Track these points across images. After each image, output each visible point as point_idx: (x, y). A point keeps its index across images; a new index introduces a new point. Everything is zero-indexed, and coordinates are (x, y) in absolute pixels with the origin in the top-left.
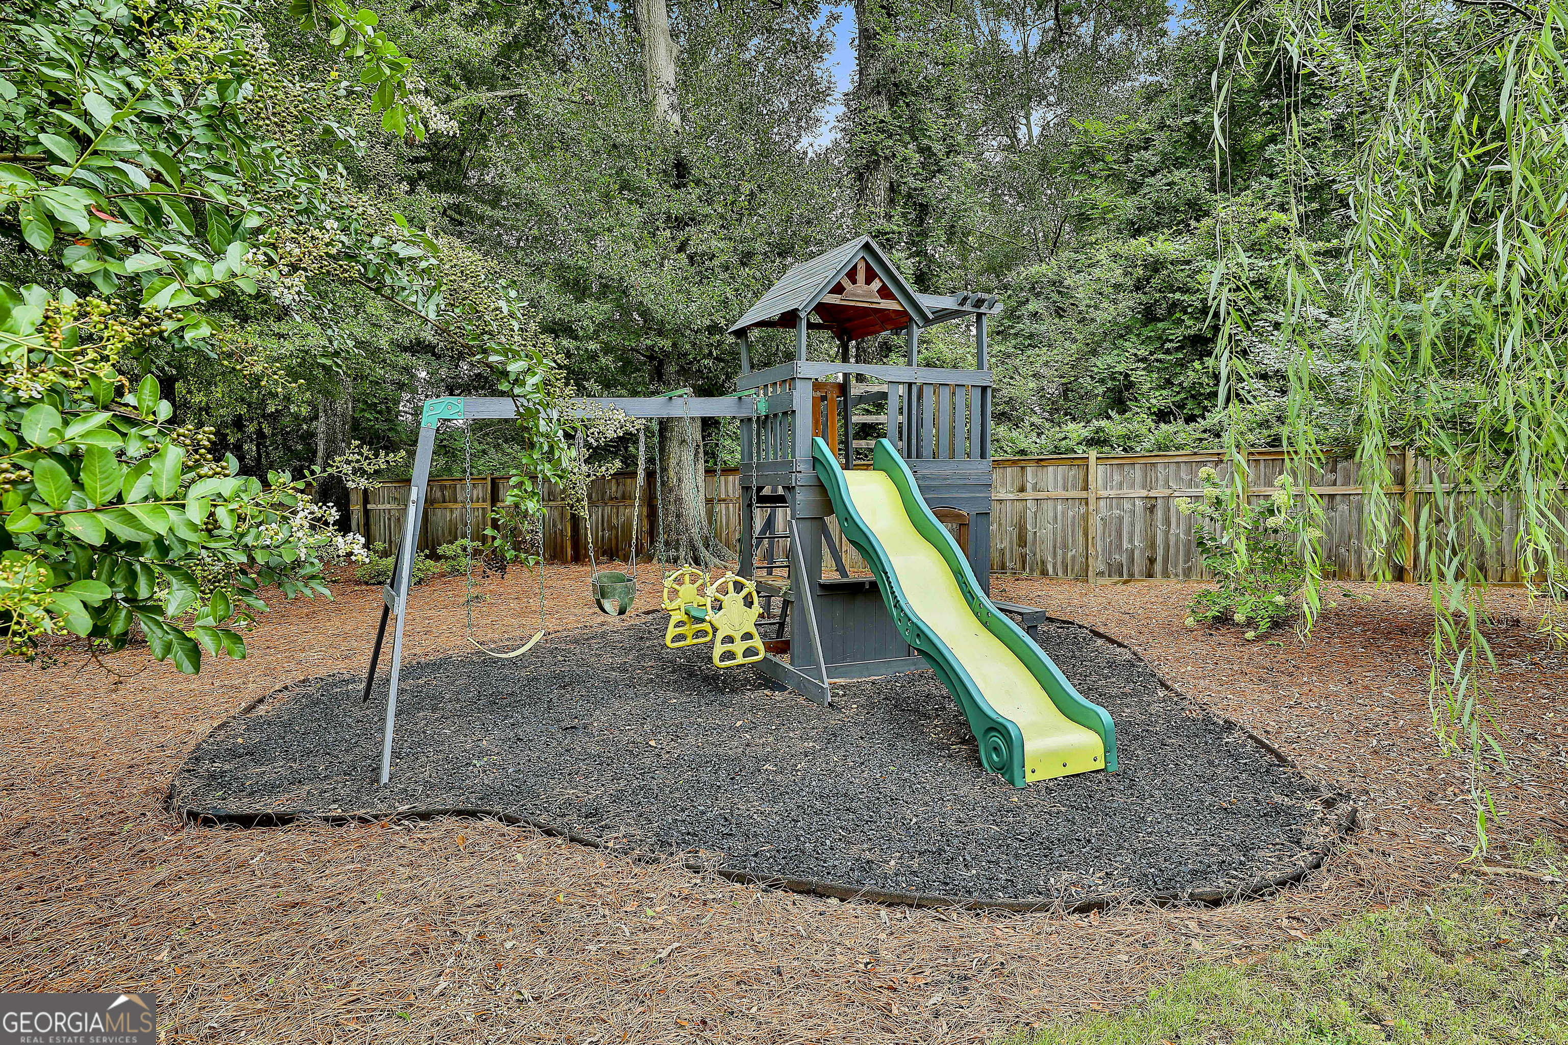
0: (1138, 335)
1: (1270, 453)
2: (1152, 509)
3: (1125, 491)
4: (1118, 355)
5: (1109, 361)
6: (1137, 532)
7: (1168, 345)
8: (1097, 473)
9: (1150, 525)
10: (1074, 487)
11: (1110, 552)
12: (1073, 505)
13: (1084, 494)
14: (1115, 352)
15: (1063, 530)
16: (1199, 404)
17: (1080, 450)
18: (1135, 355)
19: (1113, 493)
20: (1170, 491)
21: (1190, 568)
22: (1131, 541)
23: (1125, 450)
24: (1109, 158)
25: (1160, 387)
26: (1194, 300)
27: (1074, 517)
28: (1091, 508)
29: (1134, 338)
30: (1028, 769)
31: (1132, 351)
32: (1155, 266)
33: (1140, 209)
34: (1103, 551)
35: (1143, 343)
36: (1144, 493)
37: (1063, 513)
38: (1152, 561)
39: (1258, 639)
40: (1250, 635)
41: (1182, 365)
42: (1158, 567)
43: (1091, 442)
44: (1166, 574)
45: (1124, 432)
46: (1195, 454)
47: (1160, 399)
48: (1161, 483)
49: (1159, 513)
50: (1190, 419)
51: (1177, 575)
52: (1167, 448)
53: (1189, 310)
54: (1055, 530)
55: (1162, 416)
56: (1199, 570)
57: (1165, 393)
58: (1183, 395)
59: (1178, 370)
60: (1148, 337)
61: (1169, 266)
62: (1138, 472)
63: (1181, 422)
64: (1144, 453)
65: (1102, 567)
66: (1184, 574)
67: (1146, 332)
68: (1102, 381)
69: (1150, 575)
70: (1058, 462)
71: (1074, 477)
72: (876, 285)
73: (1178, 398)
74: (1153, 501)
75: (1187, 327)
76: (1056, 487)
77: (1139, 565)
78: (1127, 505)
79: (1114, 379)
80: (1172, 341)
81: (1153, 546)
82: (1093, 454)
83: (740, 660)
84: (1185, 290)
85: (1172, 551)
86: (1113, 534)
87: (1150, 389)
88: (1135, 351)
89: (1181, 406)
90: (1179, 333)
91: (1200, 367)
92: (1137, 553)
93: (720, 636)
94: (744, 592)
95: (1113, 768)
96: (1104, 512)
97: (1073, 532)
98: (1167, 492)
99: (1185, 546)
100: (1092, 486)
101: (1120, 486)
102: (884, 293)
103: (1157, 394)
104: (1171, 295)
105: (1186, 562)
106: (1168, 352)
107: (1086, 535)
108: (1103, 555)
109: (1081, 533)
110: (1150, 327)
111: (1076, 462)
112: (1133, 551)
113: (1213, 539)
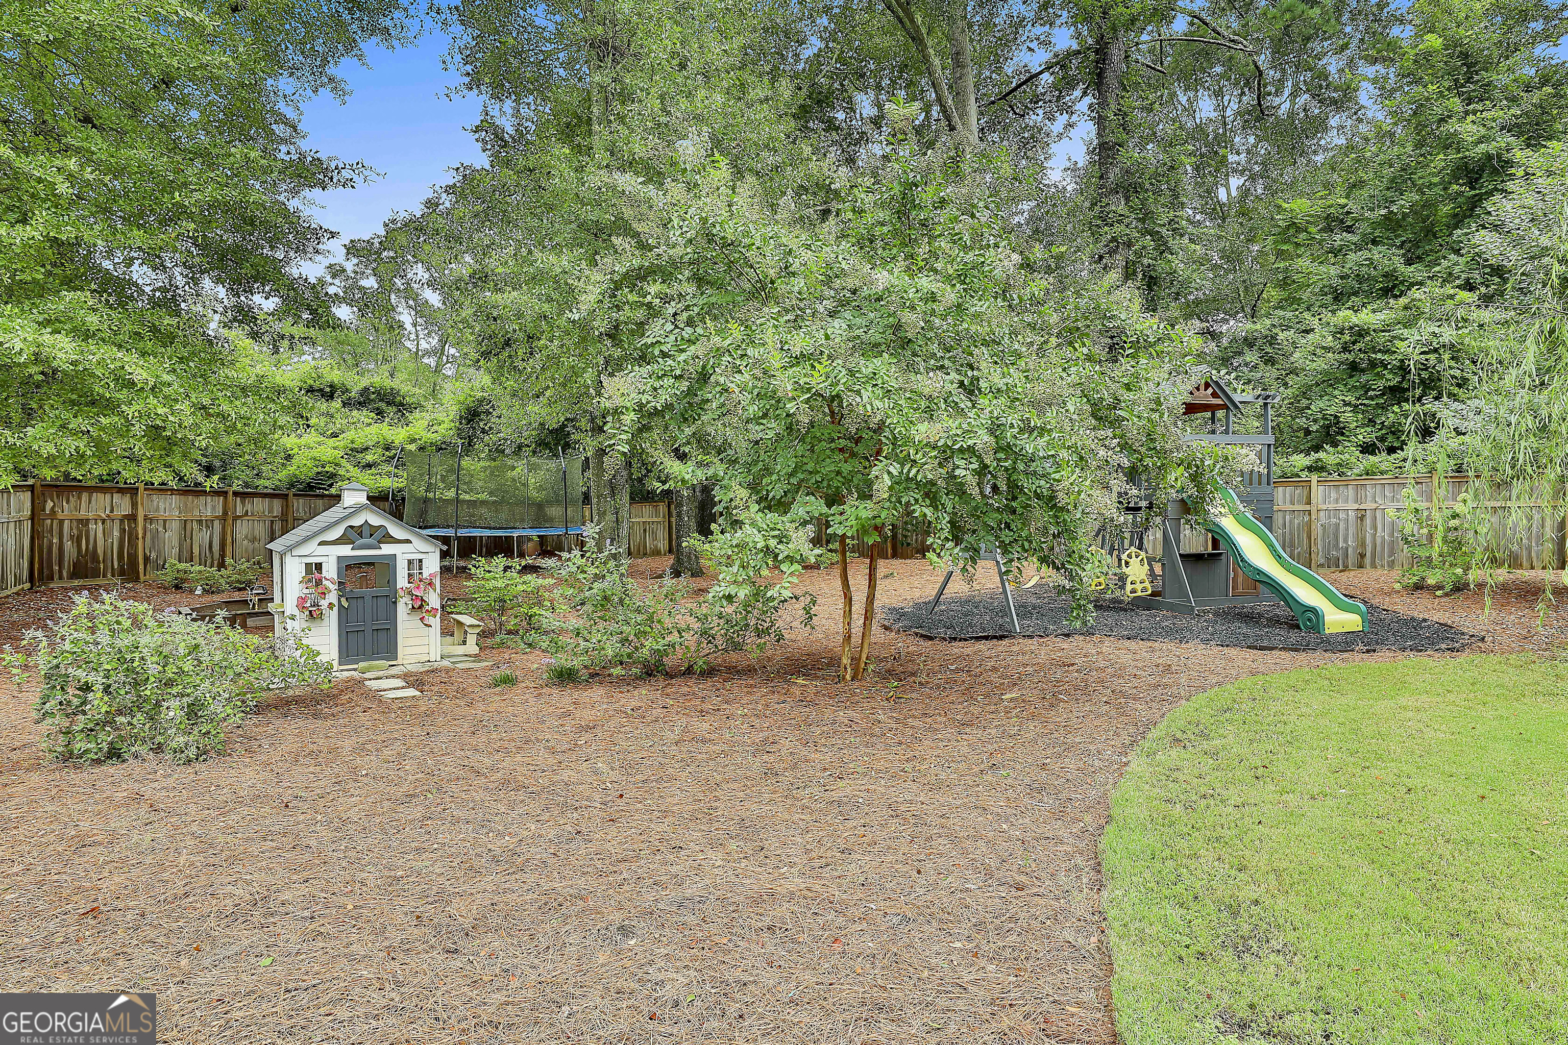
0: (1345, 385)
1: (1457, 477)
2: (1362, 518)
3: (1340, 505)
4: (1329, 400)
5: (1321, 405)
6: (1350, 535)
7: (1371, 393)
8: (1318, 492)
9: (1361, 529)
10: (1299, 502)
11: (1329, 549)
12: (1299, 515)
13: (1307, 507)
14: (1326, 398)
15: (1291, 533)
16: (1398, 438)
17: (1304, 474)
18: (1343, 400)
19: (1331, 507)
20: (1377, 505)
21: (1393, 561)
22: (1346, 541)
23: (1339, 475)
24: (1313, 229)
25: (1363, 426)
26: (1392, 360)
27: (1299, 524)
28: (1313, 517)
29: (1342, 387)
30: (1326, 627)
31: (1341, 398)
32: (1360, 333)
33: (1342, 278)
34: (1323, 549)
35: (1349, 390)
36: (1356, 506)
37: (1290, 521)
38: (1362, 556)
39: (1446, 595)
40: (1439, 593)
41: (1383, 408)
42: (1368, 560)
43: (1310, 469)
44: (1374, 566)
45: (1338, 460)
46: (1397, 477)
47: (1365, 435)
48: (1369, 499)
49: (1368, 521)
50: (1391, 450)
51: (1383, 566)
52: (1374, 474)
53: (1389, 367)
54: (1284, 534)
55: (1368, 449)
56: (1400, 562)
57: (1369, 429)
58: (1384, 431)
59: (1380, 411)
60: (1353, 386)
61: (1372, 333)
62: (1351, 491)
63: (1384, 454)
64: (1353, 477)
65: (1322, 561)
66: (1389, 566)
67: (1351, 382)
68: (1315, 421)
69: (1361, 566)
70: (1286, 484)
71: (1300, 494)
72: (1210, 391)
73: (1379, 434)
74: (1363, 512)
75: (1387, 380)
76: (1285, 502)
77: (1352, 559)
78: (1342, 515)
79: (1326, 419)
80: (1375, 390)
81: (1363, 544)
82: (1314, 478)
83: (1139, 594)
84: (1387, 352)
85: (1378, 549)
86: (1331, 536)
87: (1357, 427)
88: (1344, 398)
89: (1382, 439)
90: (1381, 384)
91: (1399, 410)
92: (1350, 550)
93: (1129, 580)
94: (1140, 558)
95: (1366, 630)
96: (1323, 520)
97: (1298, 535)
98: (1374, 506)
99: (1389, 545)
100: (1313, 501)
101: (1337, 501)
102: (1215, 395)
103: (1363, 430)
104: (1374, 356)
105: (1390, 556)
106: (1372, 398)
107: (1309, 538)
108: (1323, 551)
109: (1305, 536)
110: (1354, 379)
111: (1300, 484)
112: (1347, 549)
113: (1413, 535)
